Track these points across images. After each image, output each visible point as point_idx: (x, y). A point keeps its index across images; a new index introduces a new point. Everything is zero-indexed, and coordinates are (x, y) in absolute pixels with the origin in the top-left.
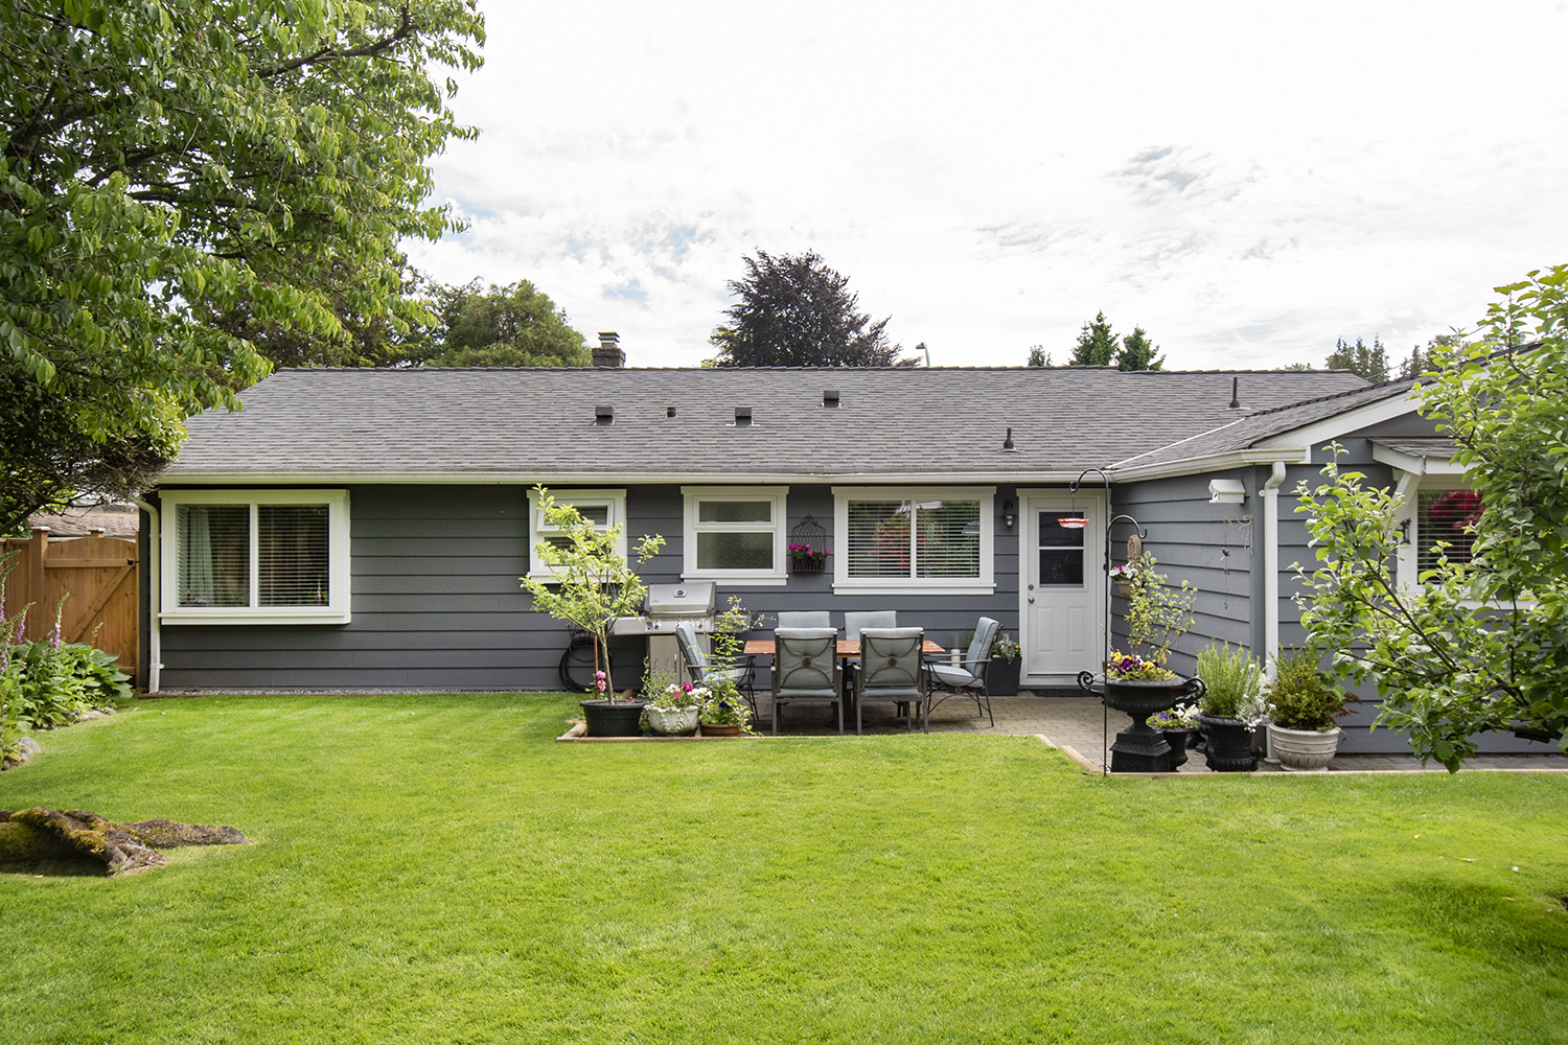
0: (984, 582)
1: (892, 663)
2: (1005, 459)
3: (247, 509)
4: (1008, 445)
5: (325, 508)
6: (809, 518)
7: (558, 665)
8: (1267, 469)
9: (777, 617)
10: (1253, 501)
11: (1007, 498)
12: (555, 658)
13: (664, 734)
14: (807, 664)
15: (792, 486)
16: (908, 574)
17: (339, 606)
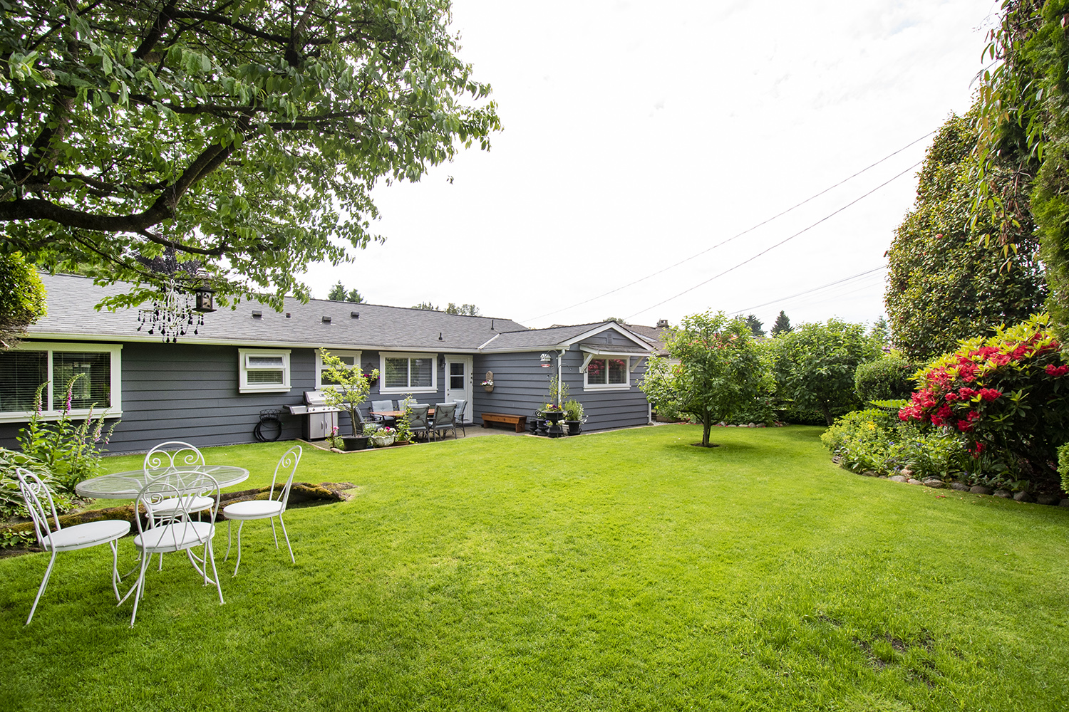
0: (433, 389)
1: (446, 416)
2: (442, 344)
3: (46, 353)
4: (440, 339)
5: (109, 354)
6: (370, 364)
7: (252, 430)
8: (560, 351)
9: (372, 404)
10: (554, 361)
11: (441, 357)
12: (251, 428)
13: (384, 446)
14: (418, 418)
15: (363, 350)
16: (407, 386)
17: (116, 408)
